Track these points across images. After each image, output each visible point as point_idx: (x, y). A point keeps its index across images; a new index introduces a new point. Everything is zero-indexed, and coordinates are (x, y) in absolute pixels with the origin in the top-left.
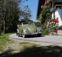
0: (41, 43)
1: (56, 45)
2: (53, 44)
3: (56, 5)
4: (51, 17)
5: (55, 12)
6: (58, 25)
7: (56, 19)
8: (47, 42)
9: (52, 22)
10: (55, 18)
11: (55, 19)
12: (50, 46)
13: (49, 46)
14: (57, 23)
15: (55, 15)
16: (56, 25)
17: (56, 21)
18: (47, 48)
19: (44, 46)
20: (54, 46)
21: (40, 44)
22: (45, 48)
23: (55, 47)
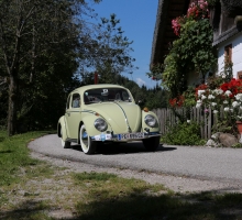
2: (221, 186)
3: (239, 17)
4: (215, 67)
5: (231, 46)
7: (235, 76)
8: (195, 177)
9: (219, 91)
10: (231, 73)
11: (229, 77)
12: (207, 192)
13: (203, 193)
15: (233, 60)
16: (235, 104)
17: (237, 86)
18: (191, 202)
19: (178, 194)
21: (161, 182)
22: (184, 202)
23: (229, 197)
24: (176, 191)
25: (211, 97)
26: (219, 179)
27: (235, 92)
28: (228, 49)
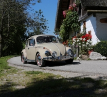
0: (63, 72)
1: (87, 77)
2: (83, 75)
3: (88, 10)
4: (79, 29)
5: (85, 21)
6: (90, 44)
7: (87, 33)
8: (73, 72)
9: (81, 39)
11: (85, 33)
12: (77, 77)
14: (89, 40)
15: (86, 27)
16: (87, 43)
17: (88, 37)
18: (71, 81)
20: (83, 78)
21: (60, 74)
22: (68, 81)
23: (85, 79)
24: (65, 77)
25: (78, 41)
26: (82, 72)
27: (87, 39)
28: (84, 22)
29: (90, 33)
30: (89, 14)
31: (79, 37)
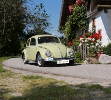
0: (67, 78)
1: (96, 84)
2: (90, 81)
3: (99, 6)
4: (88, 28)
6: (100, 45)
7: (97, 32)
8: (78, 78)
9: (89, 39)
10: (95, 31)
11: (94, 33)
12: (84, 84)
13: (82, 85)
14: (99, 40)
15: (96, 25)
17: (98, 37)
18: (77, 89)
19: (71, 85)
21: (63, 80)
22: (73, 88)
24: (70, 84)
25: (86, 41)
26: (89, 79)
27: (97, 39)
28: (94, 20)
29: (100, 32)
30: (100, 10)
31: (87, 37)
